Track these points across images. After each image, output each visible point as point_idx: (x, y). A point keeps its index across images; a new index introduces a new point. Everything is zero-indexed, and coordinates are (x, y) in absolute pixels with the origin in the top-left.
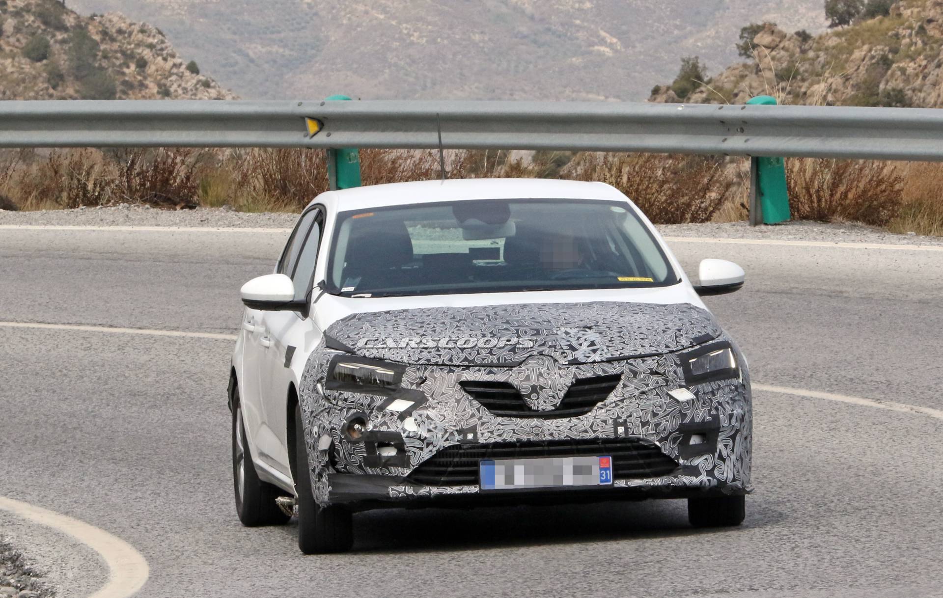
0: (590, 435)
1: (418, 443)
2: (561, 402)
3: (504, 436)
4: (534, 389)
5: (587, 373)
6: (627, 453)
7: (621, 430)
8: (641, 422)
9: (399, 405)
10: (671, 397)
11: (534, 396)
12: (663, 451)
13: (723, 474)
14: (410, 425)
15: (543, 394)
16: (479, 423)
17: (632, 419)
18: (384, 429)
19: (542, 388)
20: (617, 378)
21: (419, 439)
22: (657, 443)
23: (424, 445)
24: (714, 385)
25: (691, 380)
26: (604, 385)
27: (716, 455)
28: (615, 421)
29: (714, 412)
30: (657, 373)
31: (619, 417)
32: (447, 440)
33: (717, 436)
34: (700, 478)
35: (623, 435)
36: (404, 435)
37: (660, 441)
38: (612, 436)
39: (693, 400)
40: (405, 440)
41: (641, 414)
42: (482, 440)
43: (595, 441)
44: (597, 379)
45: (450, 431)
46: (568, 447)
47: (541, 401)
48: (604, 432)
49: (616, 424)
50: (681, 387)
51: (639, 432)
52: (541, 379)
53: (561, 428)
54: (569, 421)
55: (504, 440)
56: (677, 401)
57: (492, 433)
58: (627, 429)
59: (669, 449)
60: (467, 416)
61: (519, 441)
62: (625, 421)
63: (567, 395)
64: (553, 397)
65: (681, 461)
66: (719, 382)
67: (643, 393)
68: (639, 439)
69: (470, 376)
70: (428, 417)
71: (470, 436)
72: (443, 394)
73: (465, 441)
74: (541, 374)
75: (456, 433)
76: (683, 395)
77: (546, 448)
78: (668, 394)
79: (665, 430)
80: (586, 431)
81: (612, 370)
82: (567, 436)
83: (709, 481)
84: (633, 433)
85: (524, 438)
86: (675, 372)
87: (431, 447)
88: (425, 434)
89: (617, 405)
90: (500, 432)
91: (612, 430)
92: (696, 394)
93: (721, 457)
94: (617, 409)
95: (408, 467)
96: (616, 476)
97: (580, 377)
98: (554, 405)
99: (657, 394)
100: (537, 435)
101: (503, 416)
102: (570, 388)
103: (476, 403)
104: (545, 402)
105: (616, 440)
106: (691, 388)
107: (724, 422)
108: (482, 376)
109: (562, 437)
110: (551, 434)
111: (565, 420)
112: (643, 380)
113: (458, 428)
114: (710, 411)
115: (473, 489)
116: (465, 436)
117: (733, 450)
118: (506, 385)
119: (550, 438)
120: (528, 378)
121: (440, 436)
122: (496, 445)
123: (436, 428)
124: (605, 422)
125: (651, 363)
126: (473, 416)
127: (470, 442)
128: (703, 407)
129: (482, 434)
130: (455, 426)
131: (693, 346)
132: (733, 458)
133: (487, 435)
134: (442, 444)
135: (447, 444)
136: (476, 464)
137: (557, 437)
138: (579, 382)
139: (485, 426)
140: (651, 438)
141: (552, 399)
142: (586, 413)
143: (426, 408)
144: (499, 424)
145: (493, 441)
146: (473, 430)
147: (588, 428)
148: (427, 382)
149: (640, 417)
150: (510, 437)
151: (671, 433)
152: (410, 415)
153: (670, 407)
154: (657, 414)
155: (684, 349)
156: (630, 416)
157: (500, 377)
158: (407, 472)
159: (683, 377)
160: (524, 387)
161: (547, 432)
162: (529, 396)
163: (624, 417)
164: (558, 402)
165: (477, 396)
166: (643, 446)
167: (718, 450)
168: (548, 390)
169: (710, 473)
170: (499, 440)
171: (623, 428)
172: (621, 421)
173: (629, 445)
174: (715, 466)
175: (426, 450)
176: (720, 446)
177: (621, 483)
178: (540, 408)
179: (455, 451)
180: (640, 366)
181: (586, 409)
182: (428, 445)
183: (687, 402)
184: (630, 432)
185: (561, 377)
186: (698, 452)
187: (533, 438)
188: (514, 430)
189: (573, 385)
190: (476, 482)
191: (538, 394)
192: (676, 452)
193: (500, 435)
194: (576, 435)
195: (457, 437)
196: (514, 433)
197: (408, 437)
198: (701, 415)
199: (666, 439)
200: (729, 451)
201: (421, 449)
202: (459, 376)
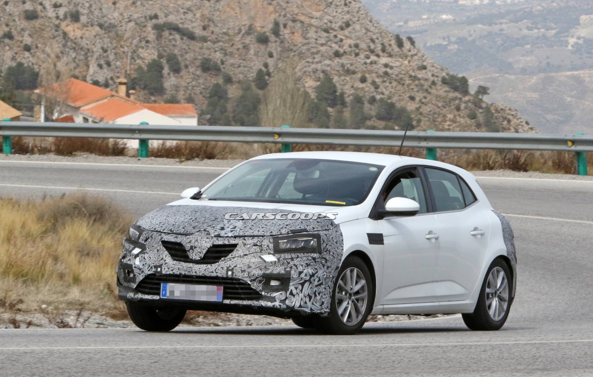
0: (214, 274)
1: (138, 271)
2: (204, 256)
3: (174, 271)
4: (192, 248)
5: (220, 242)
6: (233, 286)
7: (230, 273)
8: (241, 270)
9: (137, 251)
10: (262, 258)
11: (191, 251)
12: (252, 287)
13: (292, 303)
14: (137, 262)
15: (195, 250)
16: (164, 263)
17: (237, 268)
18: (129, 262)
19: (195, 247)
20: (235, 246)
21: (139, 269)
22: (249, 282)
23: (141, 273)
24: (293, 255)
25: (277, 251)
26: (227, 249)
27: (288, 293)
28: (228, 268)
29: (288, 269)
30: (256, 245)
31: (230, 266)
32: (149, 270)
33: (289, 282)
34: (273, 304)
35: (231, 276)
36: (133, 266)
37: (251, 281)
38: (225, 276)
39: (275, 262)
40: (134, 269)
41: (242, 266)
42: (164, 272)
43: (217, 277)
44: (224, 246)
45: (151, 266)
46: (204, 280)
47: (194, 254)
48: (221, 273)
49: (228, 270)
50: (269, 254)
51: (239, 275)
52: (196, 243)
53: (201, 270)
54: (206, 266)
55: (174, 273)
56: (265, 261)
57: (169, 268)
58: (233, 273)
59: (255, 286)
60: (160, 259)
61: (180, 274)
62: (233, 269)
63: (207, 253)
64: (200, 252)
65: (263, 293)
66: (298, 254)
67: (246, 255)
68: (239, 280)
69: (167, 238)
70: (144, 258)
71: (159, 269)
72: (153, 246)
73: (156, 272)
74: (197, 240)
75: (153, 267)
76: (270, 258)
77: (194, 279)
78: (260, 257)
79: (253, 275)
80: (212, 272)
81: (233, 242)
82: (203, 274)
83: (280, 306)
84: (236, 276)
85: (183, 273)
86: (268, 246)
87: (143, 274)
88: (141, 267)
89: (231, 260)
90: (172, 269)
91: (225, 272)
92: (279, 259)
93: (291, 293)
94: (230, 262)
95: (135, 283)
96: (225, 298)
97: (215, 243)
98: (200, 257)
99: (254, 256)
100: (189, 272)
101: (177, 260)
102: (209, 249)
103: (166, 253)
104: (196, 255)
105: (227, 278)
106: (276, 255)
107: (294, 274)
108: (171, 238)
109: (201, 274)
110: (196, 272)
111: (205, 265)
112: (249, 248)
113: (155, 264)
114: (285, 268)
115: (156, 297)
116: (157, 269)
117: (301, 291)
118: (180, 244)
119: (195, 274)
120: (190, 242)
121: (146, 268)
122: (170, 275)
123: (146, 264)
124: (222, 268)
125: (255, 240)
126: (162, 259)
127: (158, 272)
128: (281, 266)
129: (164, 269)
130: (154, 264)
131: (288, 234)
132: (301, 295)
133: (166, 269)
134: (147, 272)
135: (149, 273)
136: (159, 284)
137: (198, 274)
138: (214, 246)
139: (166, 265)
140: (245, 279)
141: (199, 254)
142: (216, 262)
143: (144, 253)
144: (174, 264)
145: (168, 273)
146: (160, 266)
147: (214, 270)
148: (149, 240)
149: (241, 268)
150: (177, 272)
151: (257, 278)
152: (138, 256)
153: (260, 264)
154: (251, 267)
155: (281, 234)
156: (236, 266)
157: (179, 239)
158: (135, 286)
159: (273, 249)
160: (187, 247)
161: (194, 271)
162: (189, 251)
163: (232, 267)
164: (202, 255)
165: (167, 249)
166: (242, 283)
167: (290, 290)
168: (198, 248)
169: (283, 301)
170: (171, 272)
171: (231, 272)
172: (230, 268)
173: (234, 281)
174: (286, 298)
175: (142, 275)
176: (291, 288)
177: (227, 302)
178: (193, 258)
179: (153, 277)
180: (250, 241)
181: (216, 260)
182: (142, 272)
183: (271, 262)
184: (234, 275)
185: (206, 242)
186: (276, 289)
187: (187, 273)
188: (179, 268)
189: (211, 247)
190: (158, 294)
191: (193, 250)
192: (261, 288)
193: (172, 270)
194: (207, 274)
195: (154, 270)
196: (179, 269)
197: (135, 267)
198: (279, 270)
199: (254, 280)
200: (298, 291)
201: (140, 274)
202: (162, 238)
